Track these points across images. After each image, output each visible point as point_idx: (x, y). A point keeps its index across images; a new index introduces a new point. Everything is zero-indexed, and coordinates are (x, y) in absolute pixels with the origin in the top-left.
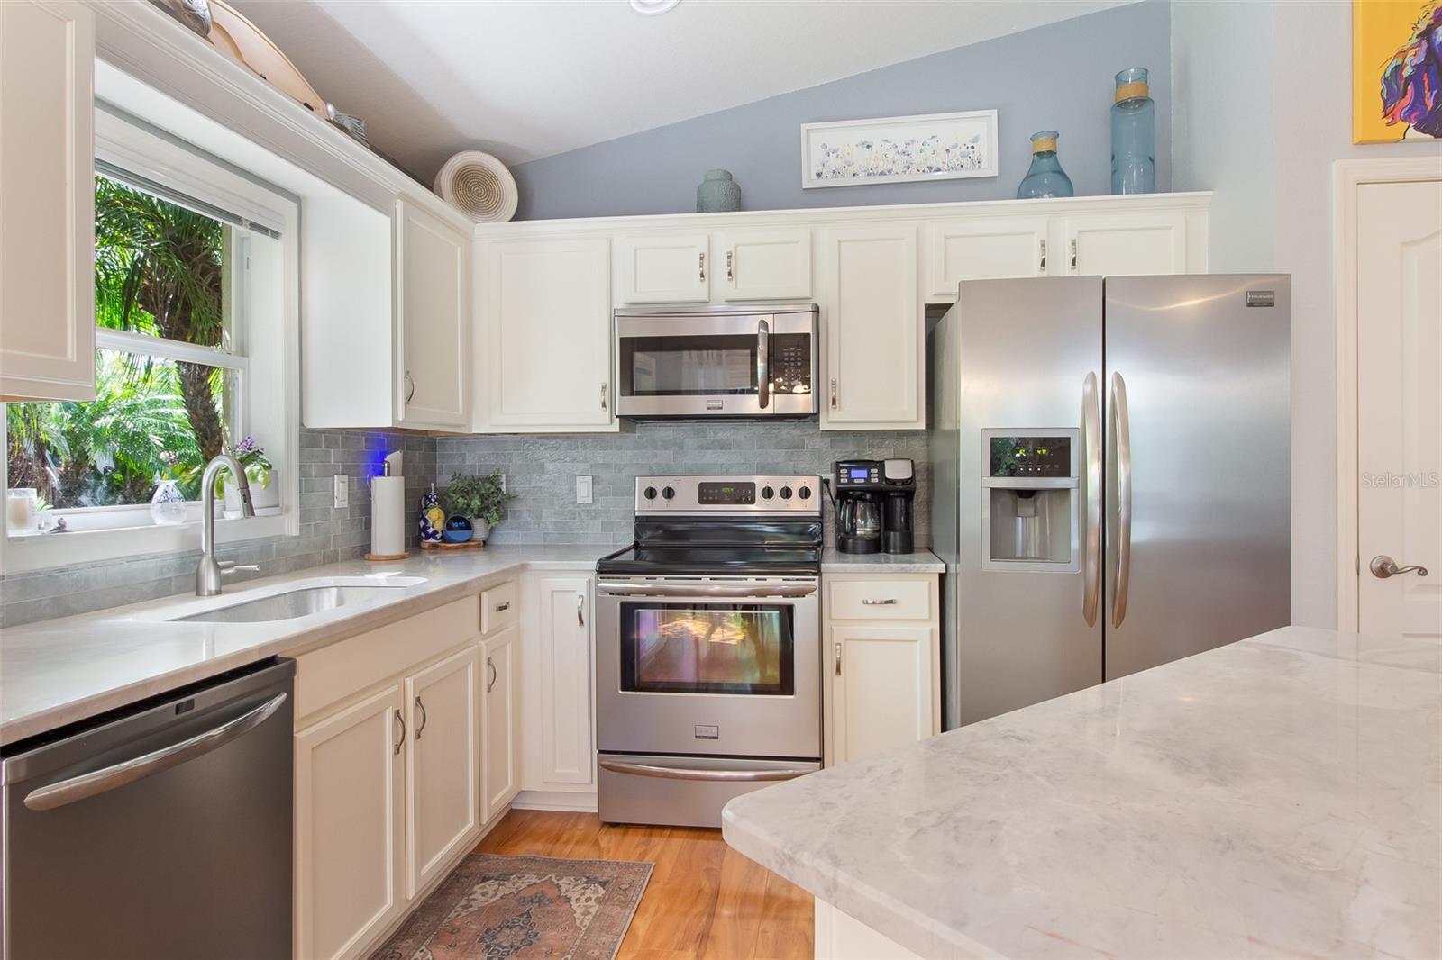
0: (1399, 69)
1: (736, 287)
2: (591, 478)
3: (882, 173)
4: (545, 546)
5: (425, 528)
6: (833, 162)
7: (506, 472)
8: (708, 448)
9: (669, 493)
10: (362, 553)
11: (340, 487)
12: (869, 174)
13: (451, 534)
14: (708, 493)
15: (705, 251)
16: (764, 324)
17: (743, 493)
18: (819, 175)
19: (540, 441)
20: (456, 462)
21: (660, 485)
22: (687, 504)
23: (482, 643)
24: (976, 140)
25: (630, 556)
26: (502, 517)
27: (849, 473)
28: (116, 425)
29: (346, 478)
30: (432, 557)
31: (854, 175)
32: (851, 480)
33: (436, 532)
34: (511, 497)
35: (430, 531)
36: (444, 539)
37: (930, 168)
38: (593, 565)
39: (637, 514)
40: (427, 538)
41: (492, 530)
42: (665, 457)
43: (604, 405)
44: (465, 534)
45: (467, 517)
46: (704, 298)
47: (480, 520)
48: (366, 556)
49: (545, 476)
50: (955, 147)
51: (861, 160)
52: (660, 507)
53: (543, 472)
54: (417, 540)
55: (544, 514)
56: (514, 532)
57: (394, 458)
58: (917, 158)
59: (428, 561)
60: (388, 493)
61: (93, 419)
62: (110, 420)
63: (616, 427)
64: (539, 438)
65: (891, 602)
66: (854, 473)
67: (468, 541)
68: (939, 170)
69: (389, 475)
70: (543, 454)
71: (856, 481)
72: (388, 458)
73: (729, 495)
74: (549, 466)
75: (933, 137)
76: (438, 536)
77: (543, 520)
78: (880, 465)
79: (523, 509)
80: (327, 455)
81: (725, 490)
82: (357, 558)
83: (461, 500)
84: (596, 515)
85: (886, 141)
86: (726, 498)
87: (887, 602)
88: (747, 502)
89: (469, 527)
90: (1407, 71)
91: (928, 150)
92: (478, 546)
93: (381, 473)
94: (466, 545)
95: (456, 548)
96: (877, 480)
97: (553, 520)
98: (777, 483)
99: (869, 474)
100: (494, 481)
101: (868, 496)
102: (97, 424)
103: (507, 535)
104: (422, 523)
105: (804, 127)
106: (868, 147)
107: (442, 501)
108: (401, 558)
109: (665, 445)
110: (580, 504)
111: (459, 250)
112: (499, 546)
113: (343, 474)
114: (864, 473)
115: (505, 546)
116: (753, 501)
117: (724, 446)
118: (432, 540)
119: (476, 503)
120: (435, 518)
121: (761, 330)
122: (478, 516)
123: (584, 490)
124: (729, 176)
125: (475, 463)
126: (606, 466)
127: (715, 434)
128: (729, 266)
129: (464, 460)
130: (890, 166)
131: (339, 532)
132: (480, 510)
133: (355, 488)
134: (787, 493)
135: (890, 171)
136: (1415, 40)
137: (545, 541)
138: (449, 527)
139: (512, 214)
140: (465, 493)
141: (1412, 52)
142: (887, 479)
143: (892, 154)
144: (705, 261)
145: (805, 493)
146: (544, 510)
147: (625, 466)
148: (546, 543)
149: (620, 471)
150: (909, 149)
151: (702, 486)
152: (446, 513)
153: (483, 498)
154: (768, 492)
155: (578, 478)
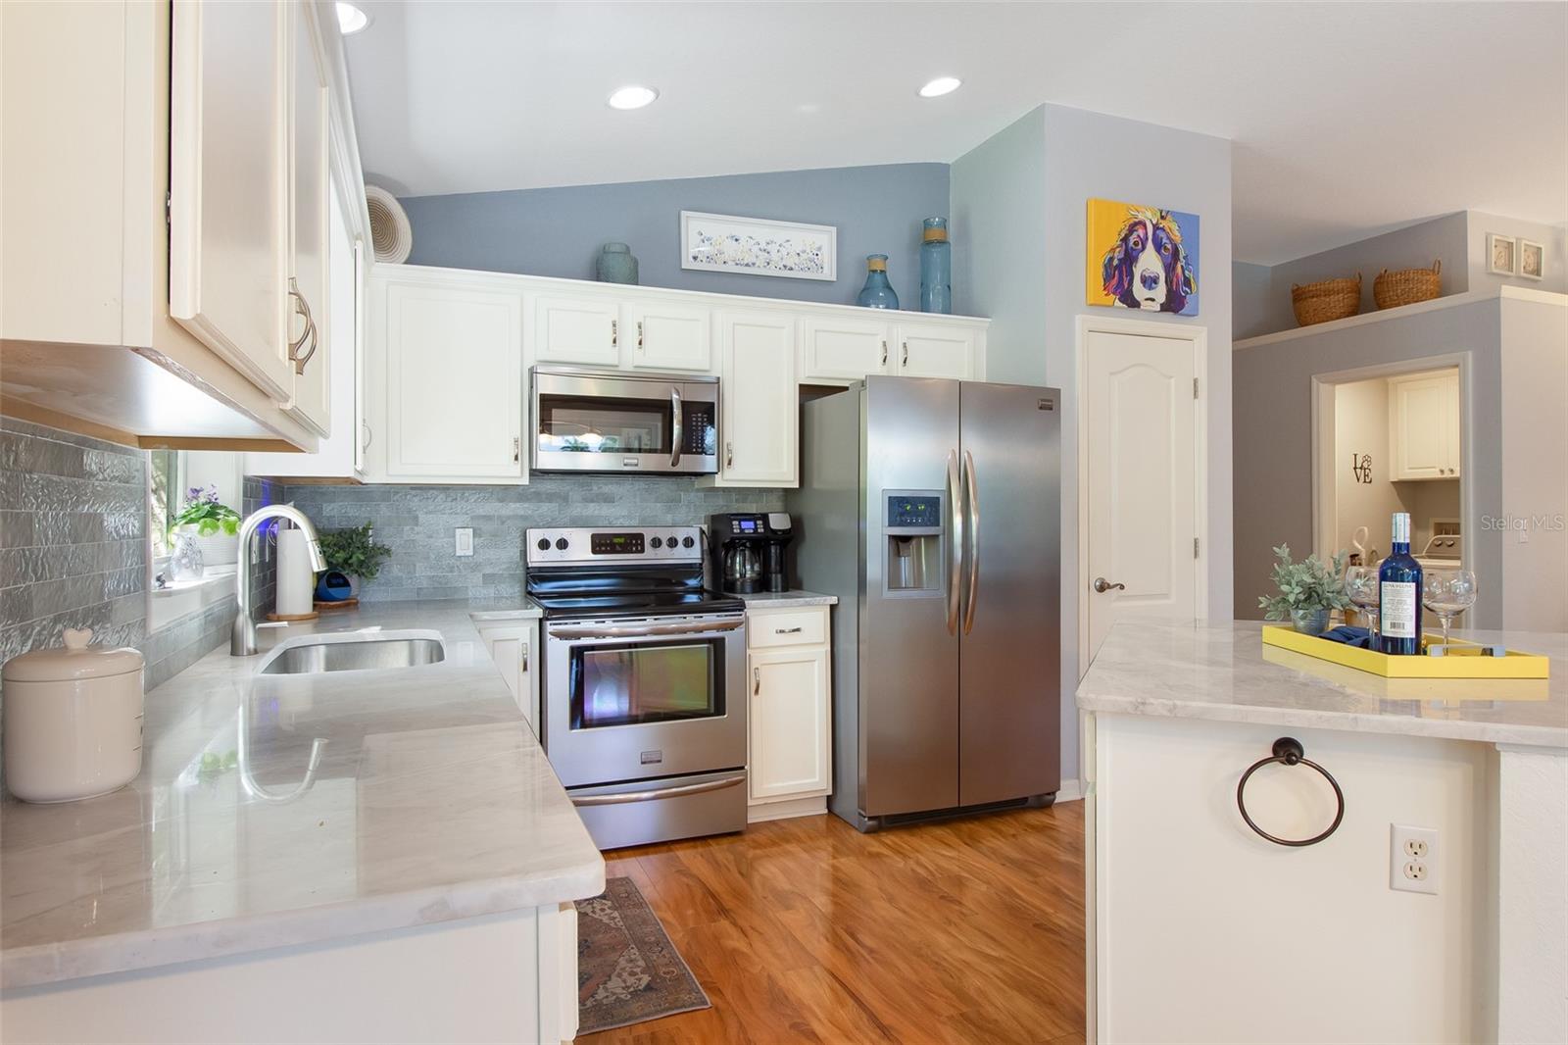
0: (1111, 259)
1: (645, 355)
2: (471, 530)
3: (747, 265)
4: (418, 602)
6: (705, 248)
7: (374, 525)
8: (592, 501)
9: (563, 544)
12: (737, 264)
14: (600, 544)
16: (678, 392)
17: (631, 543)
18: (695, 258)
19: (413, 492)
21: (553, 535)
22: (579, 553)
24: (819, 249)
27: (740, 525)
31: (725, 262)
32: (742, 530)
34: (379, 551)
37: (785, 266)
39: (528, 565)
46: (614, 362)
47: (355, 576)
48: (272, 617)
49: (418, 528)
50: (804, 252)
51: (731, 250)
52: (554, 558)
53: (417, 525)
55: (418, 568)
56: (383, 588)
58: (775, 256)
60: (296, 547)
63: (524, 480)
64: (412, 489)
65: (798, 630)
66: (744, 524)
68: (791, 269)
70: (415, 503)
71: (746, 531)
73: (620, 545)
74: (422, 518)
75: (788, 241)
77: (417, 574)
78: (765, 517)
79: (394, 563)
81: (616, 540)
84: (477, 568)
85: (750, 237)
86: (618, 548)
87: (794, 631)
88: (637, 552)
89: (347, 583)
90: (1115, 262)
91: (784, 251)
96: (762, 530)
97: (429, 574)
98: (664, 535)
99: (756, 525)
100: (360, 534)
105: (683, 213)
106: (737, 240)
108: (311, 618)
109: (550, 497)
110: (460, 557)
114: (751, 524)
116: (642, 551)
117: (608, 499)
121: (674, 395)
122: (356, 572)
123: (464, 542)
124: (627, 250)
125: (334, 514)
126: (488, 518)
127: (599, 488)
128: (640, 335)
129: (320, 511)
130: (754, 260)
132: (359, 565)
134: (673, 543)
135: (754, 264)
136: (1119, 243)
137: (419, 596)
139: (407, 258)
141: (1118, 250)
142: (772, 530)
143: (755, 249)
145: (689, 542)
146: (418, 565)
147: (509, 517)
148: (421, 599)
149: (503, 523)
150: (769, 248)
151: (594, 537)
154: (657, 543)
155: (457, 530)
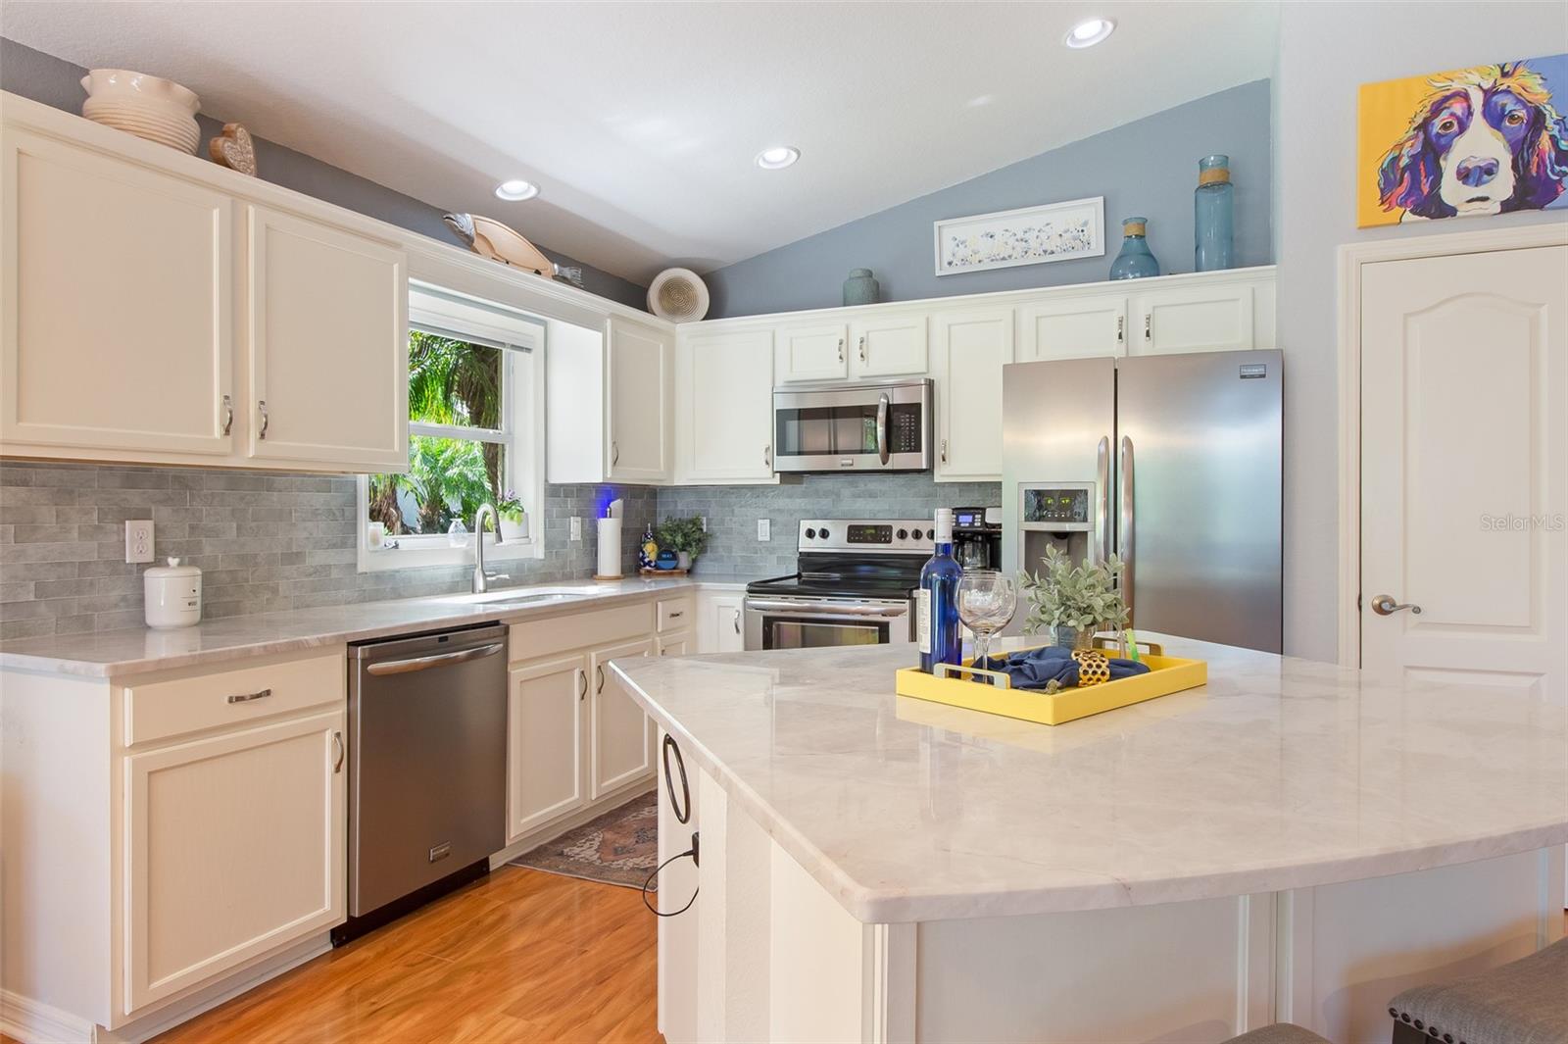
0: (1396, 159)
1: (868, 366)
2: (769, 521)
3: (1004, 259)
4: (735, 575)
5: (643, 558)
6: (961, 252)
7: (706, 515)
8: (860, 497)
9: (824, 534)
10: (591, 574)
11: (575, 526)
12: (992, 260)
13: (661, 563)
14: (856, 534)
15: (844, 338)
16: (887, 397)
17: (881, 534)
18: (950, 263)
19: (731, 491)
20: (671, 508)
21: (817, 526)
22: (837, 542)
23: (658, 639)
24: (1085, 224)
25: (794, 582)
26: (703, 551)
27: (957, 519)
28: (460, 474)
29: (579, 519)
30: (648, 580)
31: (980, 261)
32: (960, 524)
33: (650, 562)
34: (708, 536)
35: (646, 560)
36: (657, 567)
37: (1045, 252)
38: (744, 586)
39: (800, 550)
40: (645, 566)
41: (694, 561)
42: (825, 503)
43: (767, 463)
44: (673, 563)
45: (674, 550)
46: (843, 375)
47: (684, 553)
48: (595, 576)
49: (734, 519)
50: (1067, 231)
51: (986, 248)
52: (817, 545)
53: (733, 516)
54: (633, 566)
55: (734, 550)
56: (712, 564)
57: (617, 505)
58: (1033, 244)
59: (645, 582)
60: (609, 530)
61: (445, 469)
62: (456, 470)
63: (777, 480)
64: (731, 489)
66: (965, 518)
67: (674, 568)
68: (1052, 252)
69: (610, 517)
70: (733, 500)
71: (965, 525)
72: (612, 505)
73: (871, 534)
74: (737, 510)
75: (1047, 225)
76: (653, 564)
77: (733, 554)
78: (981, 512)
79: (720, 543)
80: (566, 502)
81: (869, 532)
82: (588, 578)
83: (669, 537)
84: (772, 551)
85: (1007, 231)
86: (869, 538)
88: (886, 542)
89: (675, 557)
90: (1403, 162)
91: (1043, 236)
92: (681, 573)
93: (606, 517)
94: (674, 571)
95: (664, 574)
96: (979, 524)
97: (739, 554)
98: (910, 527)
99: (974, 518)
100: (695, 522)
101: (980, 538)
102: (449, 474)
103: (706, 565)
104: (641, 554)
105: (937, 224)
106: (991, 237)
107: (656, 540)
108: (617, 578)
109: (826, 494)
110: (761, 542)
111: (661, 346)
112: (700, 574)
113: (577, 516)
114: (969, 518)
115: (705, 574)
116: (890, 542)
117: (872, 495)
118: (648, 568)
119: (679, 539)
120: (650, 550)
121: (882, 400)
122: (683, 550)
123: (764, 531)
124: (870, 274)
125: (684, 508)
126: (777, 511)
127: (866, 485)
128: (861, 348)
129: (676, 506)
130: (1010, 252)
131: (575, 558)
132: (683, 545)
133: (587, 527)
134: (917, 535)
135: (1010, 257)
136: (1411, 134)
137: (735, 570)
138: (659, 557)
139: (705, 314)
140: (672, 531)
141: (1409, 144)
142: (986, 524)
143: (1012, 241)
144: (844, 346)
145: (933, 534)
146: (734, 547)
147: (795, 511)
148: (736, 573)
149: (791, 515)
150: (1027, 236)
151: (850, 528)
152: (659, 547)
153: (685, 535)
154: (902, 534)
155: (760, 521)
